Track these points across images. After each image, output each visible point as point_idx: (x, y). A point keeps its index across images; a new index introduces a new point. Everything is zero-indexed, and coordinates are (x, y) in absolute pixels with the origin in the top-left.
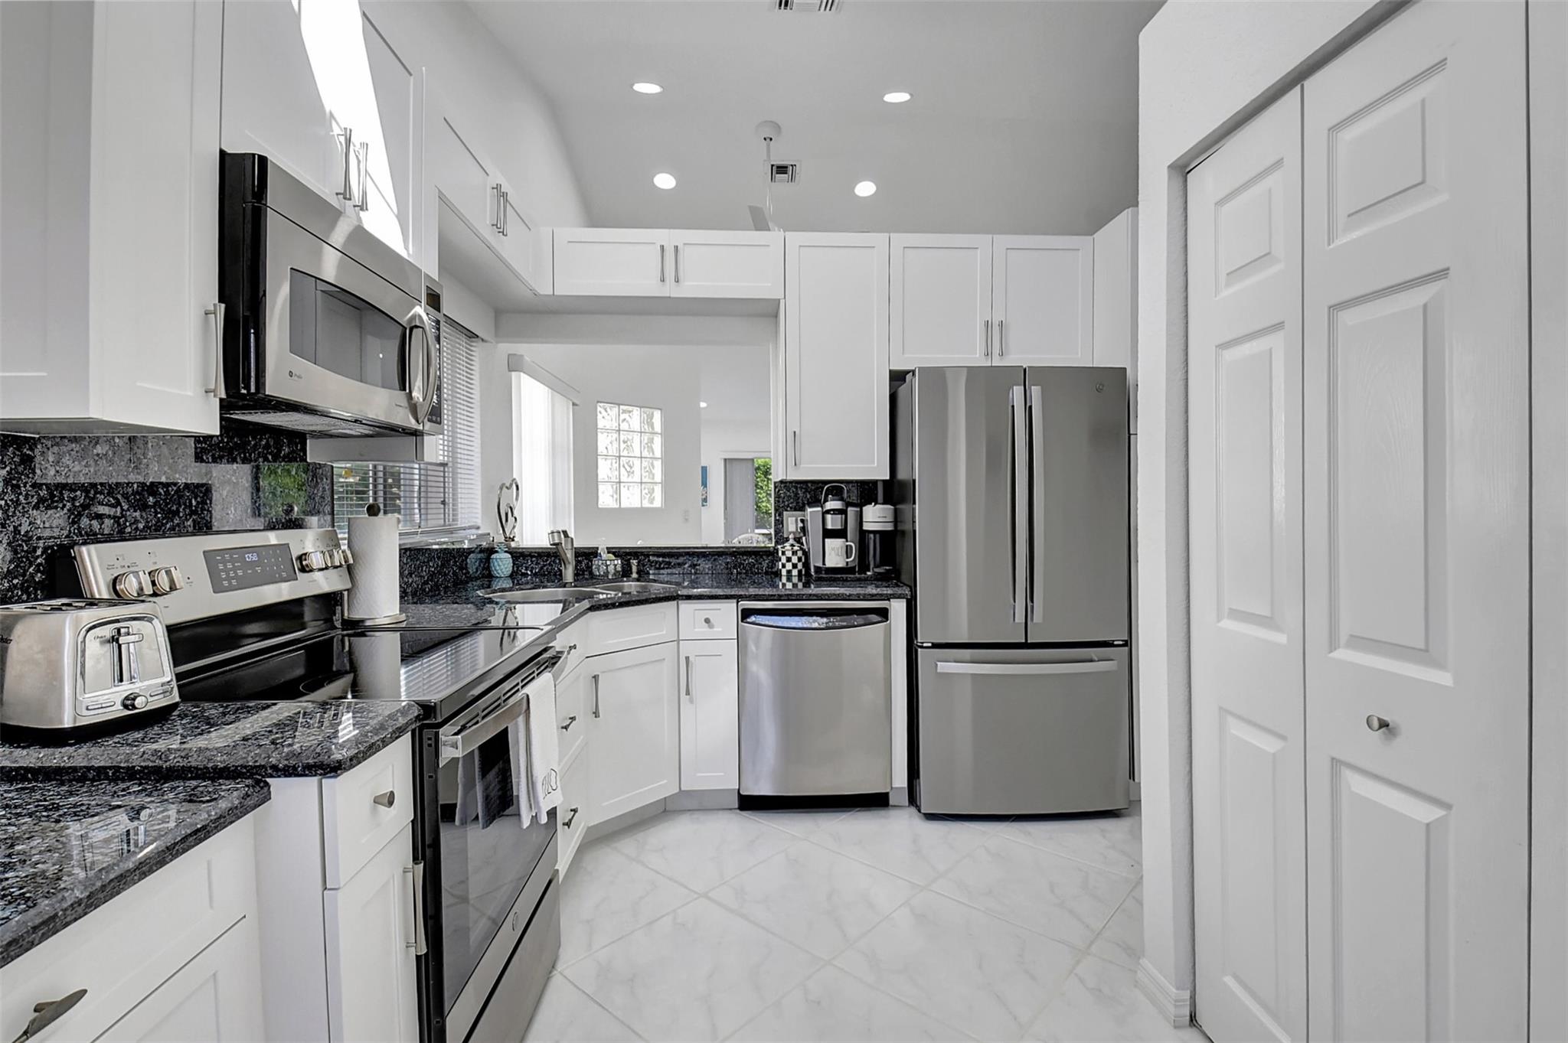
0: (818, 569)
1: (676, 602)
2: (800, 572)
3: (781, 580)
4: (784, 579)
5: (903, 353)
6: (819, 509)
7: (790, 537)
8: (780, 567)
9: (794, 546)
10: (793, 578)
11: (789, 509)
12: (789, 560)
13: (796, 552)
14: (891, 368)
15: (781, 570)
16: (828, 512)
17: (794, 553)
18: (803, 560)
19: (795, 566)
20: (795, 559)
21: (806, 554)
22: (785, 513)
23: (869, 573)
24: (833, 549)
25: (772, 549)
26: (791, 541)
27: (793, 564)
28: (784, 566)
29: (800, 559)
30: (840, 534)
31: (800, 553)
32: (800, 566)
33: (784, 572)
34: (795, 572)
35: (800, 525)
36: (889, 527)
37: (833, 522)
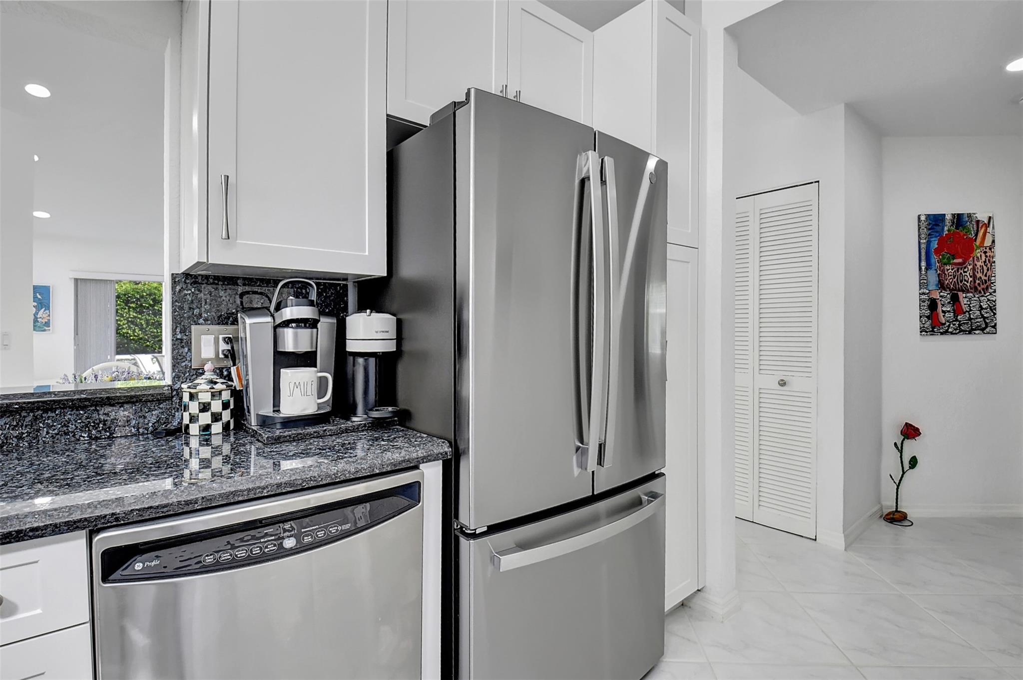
0: (265, 422)
2: (226, 427)
3: (187, 444)
4: (194, 443)
6: (269, 319)
7: (206, 368)
8: (186, 420)
9: (216, 383)
10: (213, 438)
11: (201, 321)
12: (205, 408)
13: (220, 392)
15: (187, 427)
16: (287, 324)
17: (215, 395)
18: (232, 407)
19: (216, 417)
20: (216, 406)
21: (238, 396)
22: (193, 327)
23: (354, 419)
24: (297, 385)
25: (166, 391)
26: (209, 375)
27: (213, 414)
28: (193, 419)
29: (225, 406)
30: (307, 359)
31: (226, 395)
32: (226, 416)
33: (194, 429)
34: (217, 428)
35: (223, 346)
36: (391, 347)
37: (293, 340)
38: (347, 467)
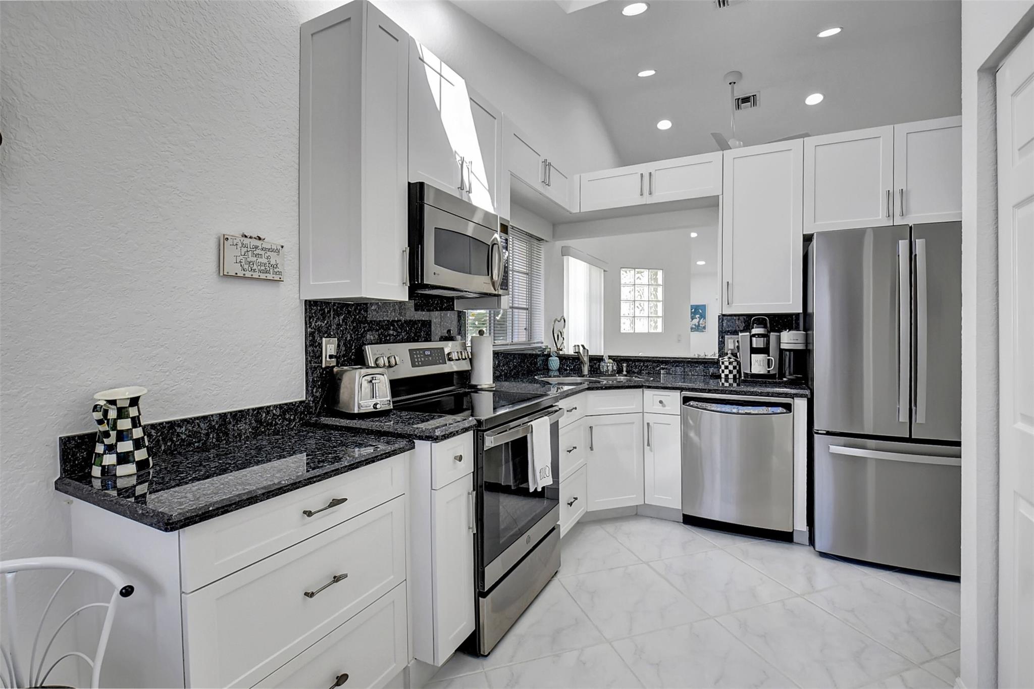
0: (746, 374)
1: (642, 389)
2: (735, 376)
3: (721, 381)
4: (723, 380)
5: (815, 222)
6: (748, 334)
7: (729, 352)
8: (721, 372)
9: (731, 358)
10: (729, 380)
11: (729, 334)
12: (727, 367)
13: (732, 362)
14: (804, 233)
15: (721, 374)
16: (754, 335)
17: (730, 363)
18: (738, 368)
19: (731, 372)
20: (731, 367)
21: (739, 363)
22: (726, 336)
23: (785, 379)
24: (757, 361)
25: (716, 361)
26: (729, 355)
27: (730, 370)
28: (723, 372)
29: (735, 368)
30: (765, 350)
31: (735, 364)
32: (735, 372)
33: (723, 376)
34: (731, 376)
35: (737, 344)
36: (800, 347)
37: (758, 343)
38: (758, 390)
